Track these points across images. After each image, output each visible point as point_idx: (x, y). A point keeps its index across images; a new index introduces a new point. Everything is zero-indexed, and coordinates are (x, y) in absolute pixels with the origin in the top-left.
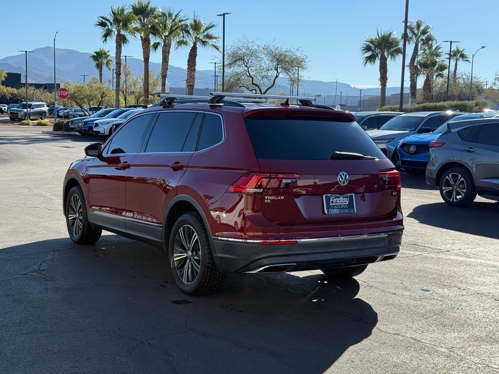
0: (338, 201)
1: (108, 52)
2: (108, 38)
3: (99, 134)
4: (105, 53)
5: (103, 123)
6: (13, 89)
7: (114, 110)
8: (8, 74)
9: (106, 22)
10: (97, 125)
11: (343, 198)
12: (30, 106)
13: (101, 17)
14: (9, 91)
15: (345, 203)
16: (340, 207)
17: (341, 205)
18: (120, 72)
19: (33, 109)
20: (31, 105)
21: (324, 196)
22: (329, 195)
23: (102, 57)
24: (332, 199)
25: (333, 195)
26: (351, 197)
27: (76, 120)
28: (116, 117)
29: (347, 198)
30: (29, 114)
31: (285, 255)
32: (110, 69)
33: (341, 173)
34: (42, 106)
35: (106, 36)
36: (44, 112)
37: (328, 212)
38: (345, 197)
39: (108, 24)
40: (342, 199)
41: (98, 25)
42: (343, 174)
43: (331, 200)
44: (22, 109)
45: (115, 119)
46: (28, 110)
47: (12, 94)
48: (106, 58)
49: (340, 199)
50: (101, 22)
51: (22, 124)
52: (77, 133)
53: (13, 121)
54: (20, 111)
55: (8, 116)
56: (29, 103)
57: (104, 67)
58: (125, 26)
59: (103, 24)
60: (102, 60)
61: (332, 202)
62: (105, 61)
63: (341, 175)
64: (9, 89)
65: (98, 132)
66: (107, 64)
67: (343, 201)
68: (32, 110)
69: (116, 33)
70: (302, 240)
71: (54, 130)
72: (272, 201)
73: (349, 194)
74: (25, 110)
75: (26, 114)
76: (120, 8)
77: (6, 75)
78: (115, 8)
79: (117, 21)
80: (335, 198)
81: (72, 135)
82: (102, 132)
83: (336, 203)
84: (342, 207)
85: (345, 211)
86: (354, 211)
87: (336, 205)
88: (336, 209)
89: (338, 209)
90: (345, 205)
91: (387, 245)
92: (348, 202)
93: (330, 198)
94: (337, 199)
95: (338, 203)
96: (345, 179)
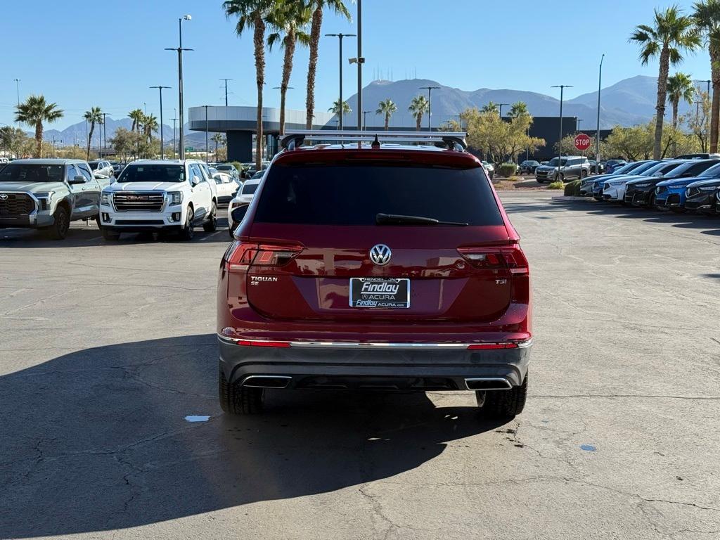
0: (377, 289)
1: (688, 77)
2: (650, 57)
3: (610, 200)
4: (684, 79)
5: (616, 183)
6: (540, 140)
7: (643, 163)
8: (535, 119)
9: (648, 33)
10: (607, 186)
11: (389, 284)
12: (564, 163)
13: (640, 27)
14: (534, 143)
15: (392, 291)
16: (379, 299)
17: (382, 295)
18: (663, 106)
19: (569, 166)
20: (566, 161)
21: (351, 279)
22: (361, 279)
23: (678, 85)
24: (366, 285)
25: (369, 279)
26: (403, 285)
27: (588, 179)
28: (639, 174)
29: (396, 284)
30: (561, 173)
31: (272, 363)
32: (690, 102)
33: (377, 247)
34: (582, 161)
35: (646, 54)
36: (585, 170)
37: (354, 304)
38: (393, 284)
39: (650, 35)
40: (385, 286)
41: (634, 39)
42: (381, 248)
43: (364, 286)
44: (552, 167)
45: (638, 176)
46: (561, 167)
47: (538, 147)
48: (685, 85)
49: (382, 286)
50: (638, 33)
51: (551, 188)
52: (593, 199)
53: (539, 184)
54: (550, 170)
55: (534, 176)
56: (562, 158)
57: (681, 99)
58: (675, 35)
59: (641, 37)
60: (679, 89)
61: (366, 290)
62: (683, 91)
63: (375, 250)
64: (536, 139)
65: (609, 196)
66: (687, 95)
67: (388, 289)
68: (567, 168)
69: (662, 48)
70: (322, 343)
71: (565, 195)
72: (261, 282)
73: (399, 280)
74: (557, 168)
75: (557, 174)
76: (670, 11)
77: (532, 121)
78: (663, 12)
79: (663, 30)
80: (372, 283)
81: (585, 202)
82: (613, 196)
83: (373, 291)
84: (384, 298)
85: (389, 305)
86: (406, 305)
87: (374, 295)
88: (372, 300)
89: (376, 300)
90: (390, 295)
91: (469, 362)
92: (396, 291)
93: (363, 284)
94: (376, 286)
95: (377, 291)
96: (384, 255)
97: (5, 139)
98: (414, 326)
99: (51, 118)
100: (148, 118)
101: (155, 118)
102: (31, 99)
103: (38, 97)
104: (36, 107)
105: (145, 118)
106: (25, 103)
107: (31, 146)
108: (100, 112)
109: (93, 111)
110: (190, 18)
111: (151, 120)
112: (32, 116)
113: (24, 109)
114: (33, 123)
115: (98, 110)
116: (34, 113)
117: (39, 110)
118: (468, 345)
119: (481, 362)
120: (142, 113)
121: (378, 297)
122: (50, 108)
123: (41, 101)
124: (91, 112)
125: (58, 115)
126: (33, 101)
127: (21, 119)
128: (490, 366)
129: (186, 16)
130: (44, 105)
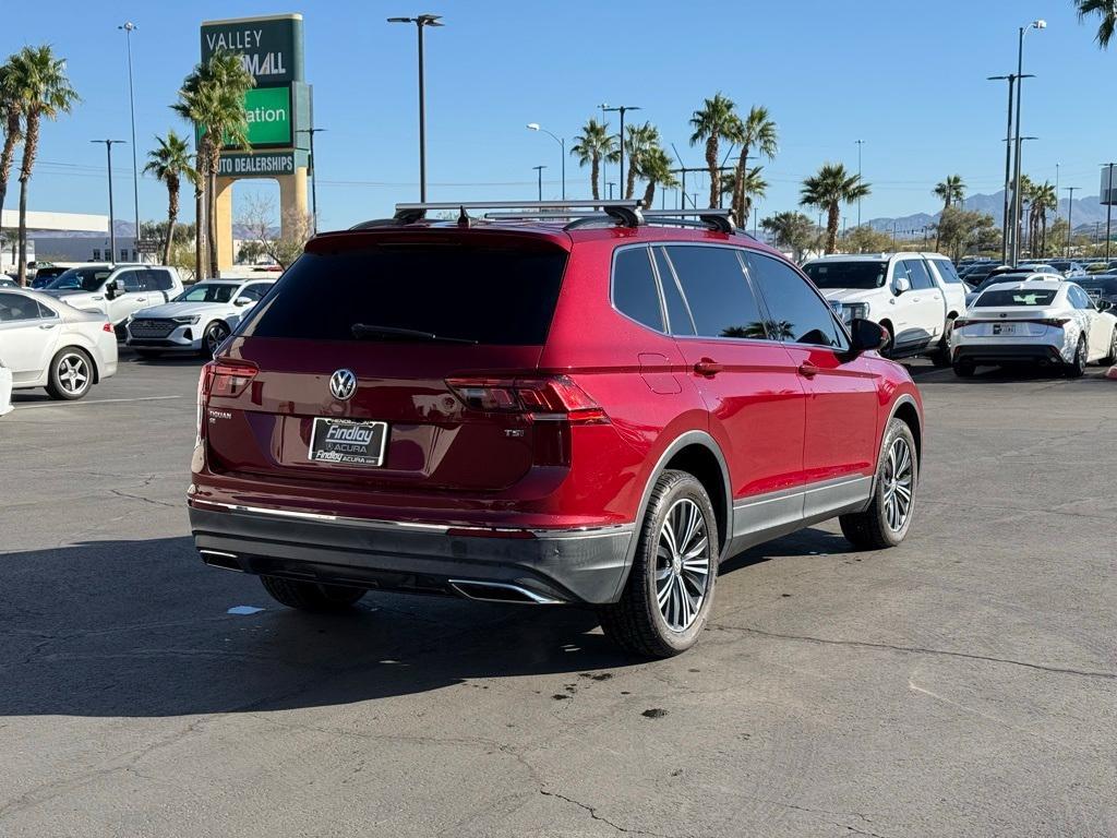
0: (346, 435)
11: (361, 428)
15: (363, 441)
16: (347, 450)
17: (351, 445)
21: (316, 419)
22: (327, 420)
24: (333, 429)
25: (337, 421)
26: (378, 431)
29: (370, 430)
33: (338, 373)
37: (314, 456)
40: (355, 432)
42: (342, 374)
43: (331, 431)
49: (353, 431)
61: (332, 436)
63: (336, 378)
67: (359, 436)
73: (374, 423)
80: (341, 427)
83: (341, 439)
84: (354, 449)
85: (356, 460)
86: (377, 461)
87: (341, 444)
88: (337, 452)
89: (341, 452)
90: (361, 446)
91: (450, 555)
92: (369, 440)
93: (330, 427)
94: (345, 430)
95: (345, 439)
96: (345, 385)
97: (784, 231)
98: (376, 493)
99: (851, 197)
100: (1040, 188)
101: (1052, 188)
102: (825, 170)
103: (834, 166)
104: (830, 181)
105: (1032, 188)
106: (816, 176)
107: (819, 239)
108: (960, 183)
109: (949, 182)
110: (1044, 25)
111: (1046, 190)
112: (824, 195)
113: (813, 184)
114: (826, 204)
115: (956, 180)
116: (827, 192)
117: (834, 185)
118: (446, 527)
119: (469, 557)
120: (1028, 181)
121: (345, 448)
122: (851, 181)
123: (838, 173)
124: (946, 183)
125: (862, 191)
126: (827, 173)
127: (808, 200)
128: (485, 563)
129: (1037, 23)
130: (841, 179)
